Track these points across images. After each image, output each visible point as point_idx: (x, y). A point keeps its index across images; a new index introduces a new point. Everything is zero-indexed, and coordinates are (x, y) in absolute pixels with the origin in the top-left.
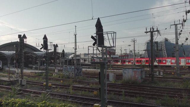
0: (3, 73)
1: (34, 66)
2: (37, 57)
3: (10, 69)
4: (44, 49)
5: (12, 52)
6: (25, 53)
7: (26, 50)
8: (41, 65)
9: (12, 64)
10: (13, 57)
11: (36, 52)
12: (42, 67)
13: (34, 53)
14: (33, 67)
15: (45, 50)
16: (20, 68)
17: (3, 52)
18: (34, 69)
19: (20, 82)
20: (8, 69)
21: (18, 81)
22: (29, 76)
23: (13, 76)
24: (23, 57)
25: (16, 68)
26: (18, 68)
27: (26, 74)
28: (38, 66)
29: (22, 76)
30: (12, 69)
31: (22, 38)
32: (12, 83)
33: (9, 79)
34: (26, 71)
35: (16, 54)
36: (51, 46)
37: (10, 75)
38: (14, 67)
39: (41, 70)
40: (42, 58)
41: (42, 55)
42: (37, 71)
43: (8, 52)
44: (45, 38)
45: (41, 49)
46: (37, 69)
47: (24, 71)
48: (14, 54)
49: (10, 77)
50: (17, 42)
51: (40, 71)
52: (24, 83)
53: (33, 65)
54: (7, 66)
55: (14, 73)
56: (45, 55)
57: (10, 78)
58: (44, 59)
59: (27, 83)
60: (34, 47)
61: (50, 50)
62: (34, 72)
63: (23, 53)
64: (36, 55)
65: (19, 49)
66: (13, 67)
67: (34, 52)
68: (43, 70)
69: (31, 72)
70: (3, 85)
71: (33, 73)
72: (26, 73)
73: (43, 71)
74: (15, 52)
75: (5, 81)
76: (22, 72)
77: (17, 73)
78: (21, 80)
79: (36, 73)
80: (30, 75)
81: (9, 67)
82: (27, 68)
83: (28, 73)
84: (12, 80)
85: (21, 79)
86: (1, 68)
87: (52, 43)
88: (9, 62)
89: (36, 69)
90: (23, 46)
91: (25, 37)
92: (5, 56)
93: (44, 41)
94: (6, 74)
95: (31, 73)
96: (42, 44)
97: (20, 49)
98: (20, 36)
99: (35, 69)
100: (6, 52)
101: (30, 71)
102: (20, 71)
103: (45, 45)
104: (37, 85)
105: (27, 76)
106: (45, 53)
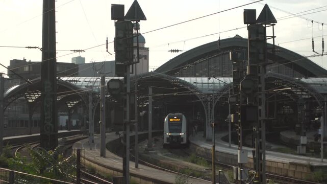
0: (193, 162)
1: (303, 140)
3: (218, 148)
5: (221, 79)
6: (271, 83)
7: (271, 71)
9: (221, 126)
10: (225, 98)
11: (310, 80)
13: (303, 83)
14: (298, 141)
16: (253, 146)
17: (187, 80)
18: (304, 150)
20: (209, 147)
23: (226, 175)
24: (263, 97)
25: (237, 143)
26: (245, 145)
27: (273, 171)
30: (223, 149)
31: (259, 20)
34: (275, 158)
35: (233, 88)
37: (217, 173)
42: (316, 161)
43: (205, 79)
46: (316, 153)
47: (268, 158)
48: (227, 86)
50: (238, 38)
53: (299, 133)
54: (205, 136)
55: (227, 162)
60: (305, 60)
62: (304, 162)
63: (262, 85)
64: (312, 90)
65: (248, 68)
66: (225, 139)
67: (304, 80)
69: (291, 164)
71: (299, 169)
72: (274, 165)
74: (229, 80)
76: (259, 163)
77: (241, 165)
79: (312, 168)
80: (291, 174)
81: (209, 141)
82: (274, 147)
83: (281, 166)
86: (185, 141)
88: (210, 121)
89: (313, 150)
90: (261, 57)
91: (268, 17)
92: (195, 97)
94: (202, 168)
95: (292, 168)
97: (251, 67)
98: (249, 15)
99: (307, 151)
100: (199, 79)
101: (287, 161)
102: (250, 155)
105: (278, 178)
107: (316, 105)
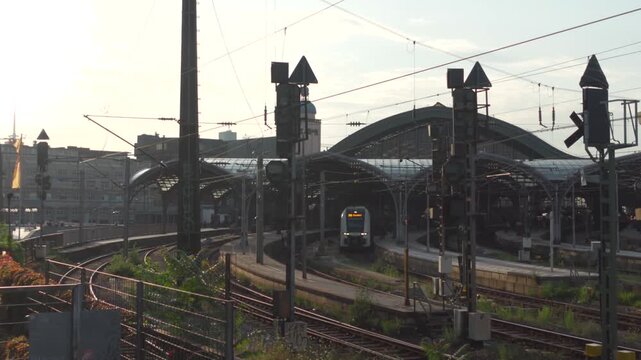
0: (379, 271)
1: (527, 243)
2: (546, 189)
3: (412, 253)
4: (588, 143)
5: (417, 161)
6: (483, 166)
7: (483, 151)
8: (565, 236)
9: (416, 223)
10: (422, 186)
11: (536, 163)
12: (573, 248)
13: (527, 167)
14: (521, 244)
15: (594, 151)
16: (459, 251)
17: (372, 162)
18: (527, 256)
19: (458, 321)
20: (401, 251)
21: (447, 315)
22: (501, 295)
23: (423, 287)
24: (473, 188)
25: (437, 246)
26: (448, 249)
27: (486, 283)
28: (550, 243)
29: (470, 293)
30: (419, 253)
31: (467, 84)
32: (422, 326)
33: (407, 303)
35: (433, 174)
36: (629, 124)
37: (411, 286)
38: (425, 244)
39: (567, 265)
40: (569, 195)
41: (578, 175)
42: (544, 271)
43: (395, 162)
44: (594, 79)
45: (570, 142)
46: (544, 261)
47: (479, 266)
48: (424, 171)
49: (411, 295)
50: (439, 107)
51: (565, 272)
52: (481, 332)
53: (521, 232)
54: (394, 237)
55: (425, 271)
56: (596, 179)
57: (411, 301)
58: (581, 202)
59: (493, 333)
60: (529, 136)
61: (625, 145)
62: (527, 272)
63: (472, 171)
64: (539, 176)
65: (452, 146)
66: (422, 241)
67: (527, 162)
68: (579, 262)
69: (510, 274)
70: (379, 330)
71: (522, 281)
72: (487, 276)
73: (581, 273)
74: (428, 162)
75: (391, 314)
77: (443, 276)
78: (465, 316)
79: (539, 280)
80: (509, 288)
81: (400, 243)
82: (487, 251)
83: (496, 276)
84: (419, 309)
85: (465, 310)
86: (368, 244)
87: (636, 102)
88: (402, 217)
89: (539, 256)
90: (470, 132)
91: (479, 78)
92: (382, 185)
93: (587, 95)
94: (390, 278)
95: (512, 280)
96: (574, 116)
97: (456, 146)
98: (454, 77)
99: (532, 256)
100: (387, 162)
101: (504, 270)
102: (455, 263)
103: (593, 120)
104: (548, 348)
105: (492, 293)
106: (591, 162)
107: (544, 196)
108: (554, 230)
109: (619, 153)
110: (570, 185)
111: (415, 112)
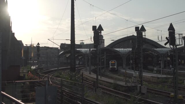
0: (119, 76)
1: (155, 69)
2: (159, 56)
3: (127, 71)
4: (170, 44)
5: (128, 49)
6: (144, 50)
7: (144, 46)
8: (165, 67)
9: (128, 64)
10: (129, 55)
11: (158, 49)
12: (167, 70)
13: (155, 51)
15: (172, 46)
16: (138, 71)
17: (117, 49)
18: (155, 72)
19: (138, 88)
20: (124, 71)
21: (136, 87)
22: (149, 82)
23: (130, 80)
24: (142, 56)
25: (133, 70)
26: (136, 70)
27: (145, 79)
28: (161, 69)
29: (141, 81)
30: (129, 72)
31: (140, 30)
32: (129, 89)
33: (126, 84)
34: (146, 75)
35: (132, 52)
36: (180, 39)
37: (127, 80)
38: (130, 69)
39: (165, 74)
40: (166, 57)
41: (168, 52)
42: (160, 76)
43: (123, 49)
44: (171, 29)
45: (166, 44)
47: (143, 74)
48: (130, 51)
49: (127, 82)
50: (133, 36)
51: (165, 76)
52: (144, 91)
53: (154, 66)
54: (123, 67)
55: (130, 76)
56: (172, 53)
57: (127, 83)
58: (169, 59)
59: (147, 91)
60: (156, 43)
61: (179, 45)
62: (156, 76)
63: (142, 51)
64: (158, 52)
65: (137, 45)
66: (129, 69)
67: (155, 49)
68: (168, 74)
69: (151, 76)
70: (119, 90)
71: (154, 78)
72: (146, 77)
73: (169, 76)
74: (131, 49)
75: (122, 86)
76: (141, 76)
77: (135, 77)
78: (140, 87)
79: (158, 78)
80: (151, 80)
81: (124, 69)
82: (146, 71)
83: (148, 77)
84: (129, 85)
85: (140, 85)
86: (116, 69)
87: (182, 34)
88: (124, 63)
89: (159, 72)
90: (141, 42)
91: (143, 29)
92: (120, 55)
93: (170, 33)
94: (122, 78)
95: (152, 78)
96: (167, 38)
98: (137, 29)
99: (157, 72)
100: (121, 49)
101: (150, 76)
102: (138, 74)
103: (171, 39)
104: (161, 95)
105: (147, 81)
106: (171, 49)
108: (162, 66)
109: (178, 47)
110: (166, 55)
111: (128, 37)
